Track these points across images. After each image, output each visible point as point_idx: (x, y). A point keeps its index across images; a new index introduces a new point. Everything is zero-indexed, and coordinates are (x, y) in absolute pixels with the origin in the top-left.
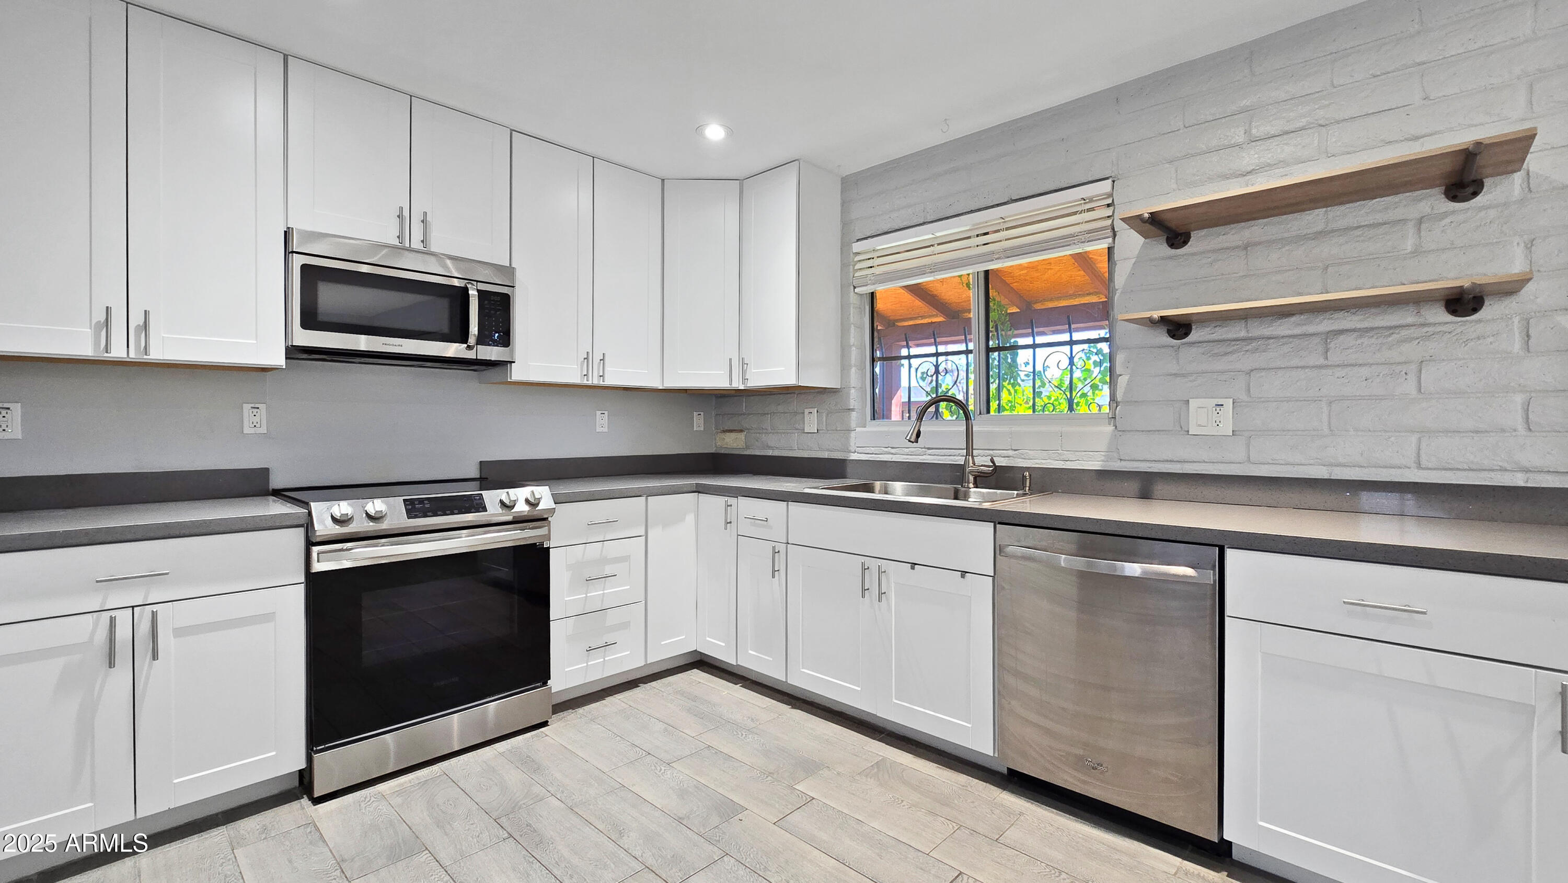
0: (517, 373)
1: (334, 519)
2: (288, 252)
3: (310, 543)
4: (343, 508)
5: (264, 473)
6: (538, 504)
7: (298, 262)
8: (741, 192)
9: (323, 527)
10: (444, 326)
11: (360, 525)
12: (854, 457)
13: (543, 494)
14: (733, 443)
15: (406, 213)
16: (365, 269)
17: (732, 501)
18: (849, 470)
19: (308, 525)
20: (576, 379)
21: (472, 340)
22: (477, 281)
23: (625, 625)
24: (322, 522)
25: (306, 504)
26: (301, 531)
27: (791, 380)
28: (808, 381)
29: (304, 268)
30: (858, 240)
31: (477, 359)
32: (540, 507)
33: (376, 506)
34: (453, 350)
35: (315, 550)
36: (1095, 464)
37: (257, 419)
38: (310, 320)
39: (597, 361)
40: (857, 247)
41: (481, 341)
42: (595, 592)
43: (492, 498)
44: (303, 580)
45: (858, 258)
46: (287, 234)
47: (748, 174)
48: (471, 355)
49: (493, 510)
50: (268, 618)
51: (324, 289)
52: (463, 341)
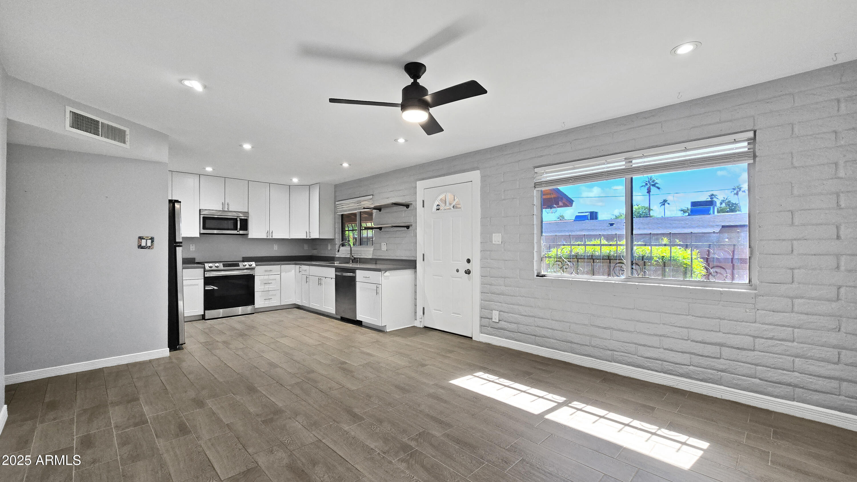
0: (250, 236)
1: (209, 267)
2: (200, 214)
3: (204, 271)
4: (211, 265)
5: (194, 259)
6: (251, 266)
7: (202, 216)
8: (309, 188)
9: (207, 268)
10: (232, 227)
11: (214, 268)
12: (337, 256)
13: (253, 264)
14: (315, 253)
15: (224, 203)
16: (216, 216)
17: (301, 266)
18: (336, 259)
19: (204, 268)
20: (265, 237)
21: (238, 230)
22: (240, 217)
23: (275, 295)
24: (207, 267)
25: (204, 264)
26: (203, 269)
27: (318, 237)
28: (322, 237)
29: (203, 217)
30: (338, 201)
31: (241, 234)
32: (252, 266)
33: (217, 264)
34: (235, 232)
35: (206, 272)
36: (370, 257)
37: (193, 248)
38: (204, 228)
39: (270, 233)
40: (337, 203)
41: (241, 229)
42: (267, 286)
43: (241, 264)
44: (203, 278)
45: (337, 206)
46: (200, 210)
47: (311, 184)
48: (238, 233)
49: (241, 266)
50: (197, 285)
51: (207, 221)
52: (237, 230)
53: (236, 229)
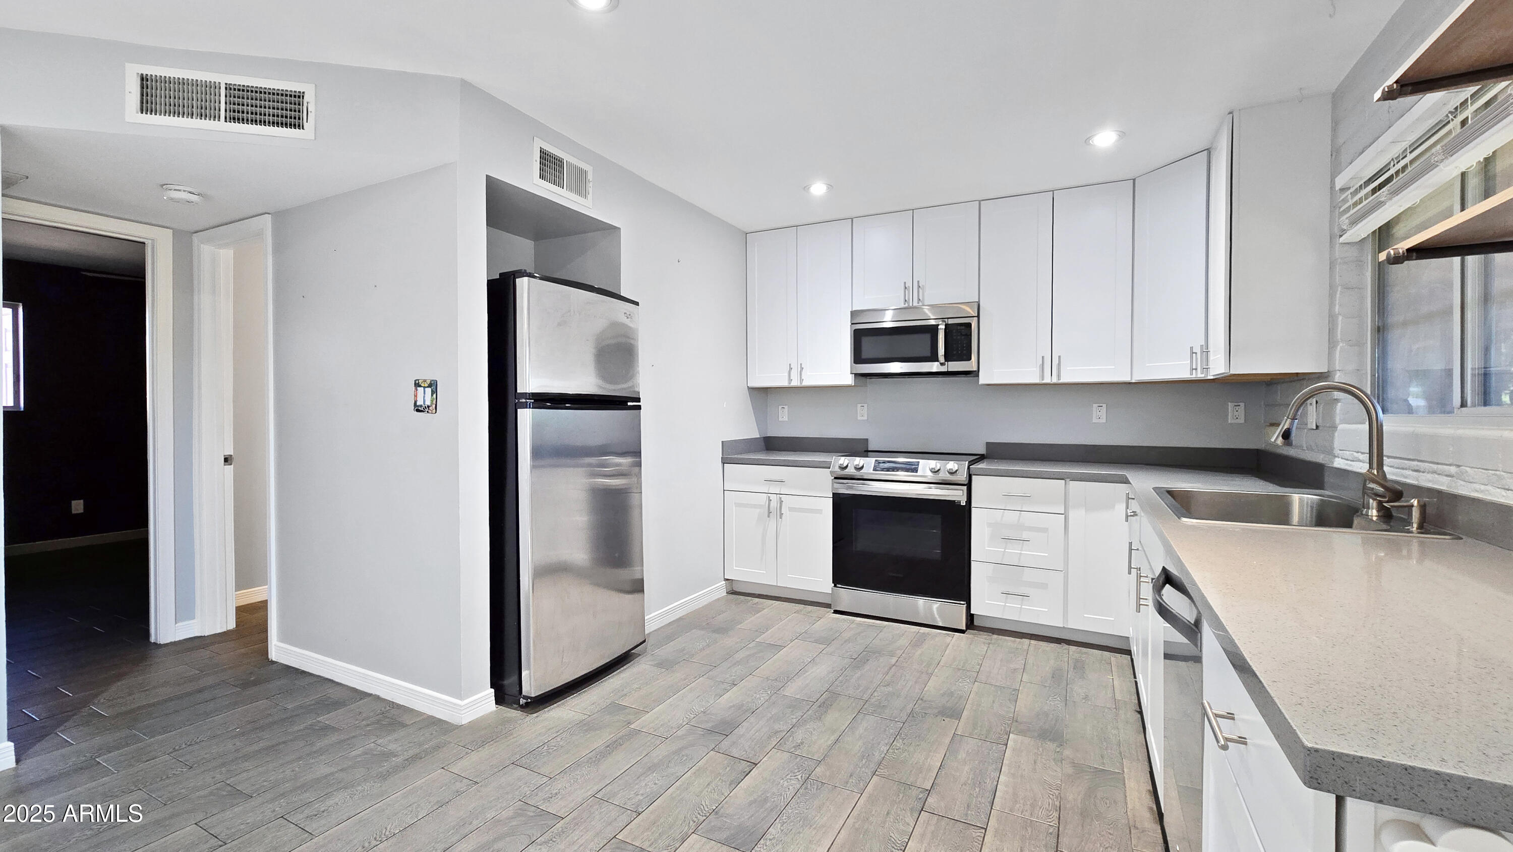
0: (983, 379)
1: (840, 466)
2: (852, 324)
3: (833, 478)
6: (955, 473)
7: (854, 328)
8: (1209, 159)
9: (835, 468)
10: (928, 352)
11: (851, 471)
13: (962, 468)
15: (910, 284)
18: (1328, 479)
20: (1033, 380)
21: (940, 359)
22: (948, 318)
23: (1044, 586)
26: (829, 471)
27: (1222, 369)
29: (855, 331)
31: (948, 371)
34: (934, 367)
38: (858, 360)
39: (1054, 364)
41: (948, 357)
42: (1013, 550)
43: (924, 465)
44: (832, 498)
45: (1343, 196)
46: (853, 313)
48: (943, 369)
49: (924, 473)
51: (866, 341)
52: (937, 360)
53: (934, 358)
